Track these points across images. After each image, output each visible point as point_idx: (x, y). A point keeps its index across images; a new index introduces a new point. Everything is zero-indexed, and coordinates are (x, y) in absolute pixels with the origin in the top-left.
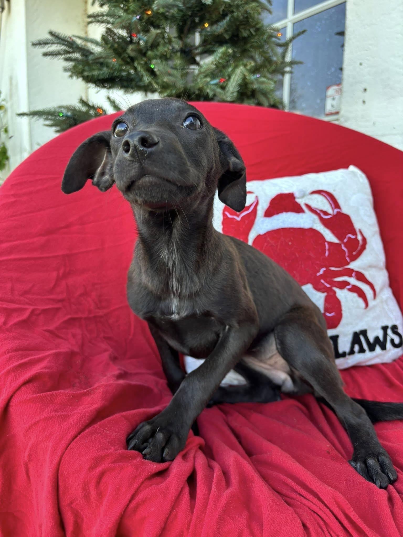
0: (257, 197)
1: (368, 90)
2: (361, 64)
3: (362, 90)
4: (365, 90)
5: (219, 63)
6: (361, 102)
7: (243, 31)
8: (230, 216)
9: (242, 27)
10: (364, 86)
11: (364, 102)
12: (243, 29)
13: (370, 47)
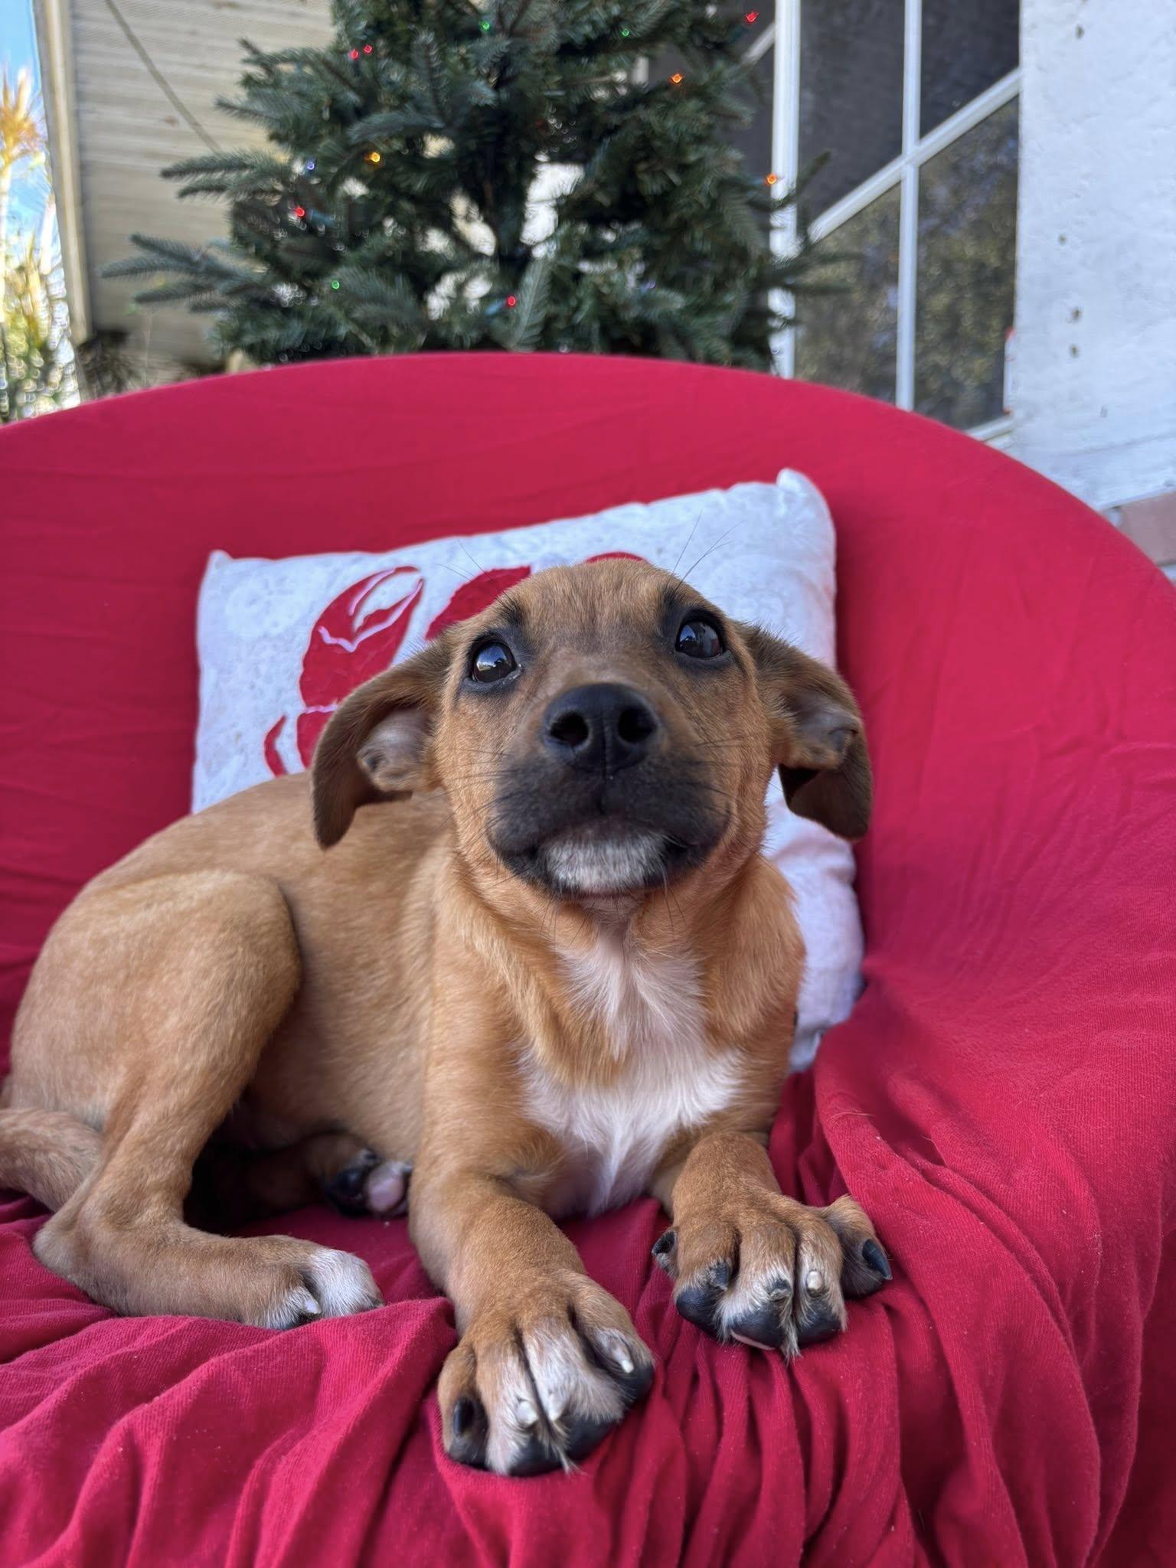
0: (421, 581)
1: (1085, 314)
2: (1062, 240)
3: (1068, 315)
4: (1077, 314)
5: (561, 267)
6: (1065, 352)
7: (645, 178)
8: (328, 639)
9: (642, 166)
10: (1073, 302)
11: (1074, 351)
12: (646, 171)
13: (1086, 183)
